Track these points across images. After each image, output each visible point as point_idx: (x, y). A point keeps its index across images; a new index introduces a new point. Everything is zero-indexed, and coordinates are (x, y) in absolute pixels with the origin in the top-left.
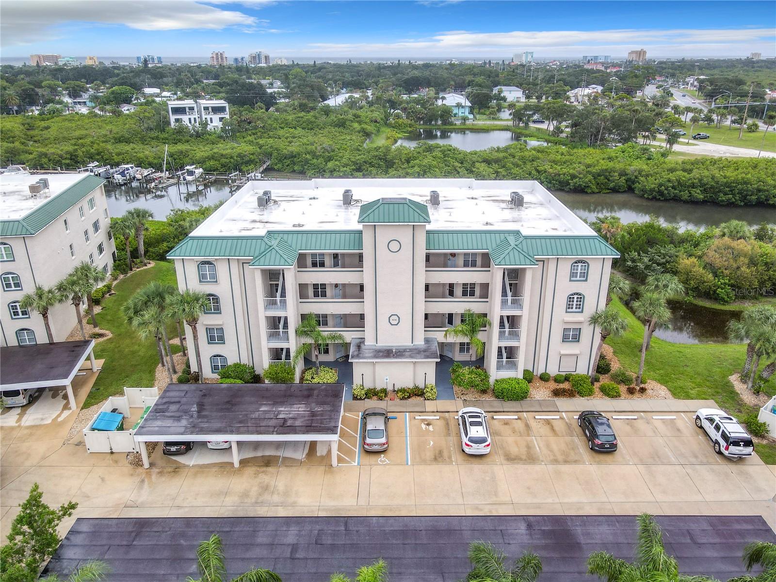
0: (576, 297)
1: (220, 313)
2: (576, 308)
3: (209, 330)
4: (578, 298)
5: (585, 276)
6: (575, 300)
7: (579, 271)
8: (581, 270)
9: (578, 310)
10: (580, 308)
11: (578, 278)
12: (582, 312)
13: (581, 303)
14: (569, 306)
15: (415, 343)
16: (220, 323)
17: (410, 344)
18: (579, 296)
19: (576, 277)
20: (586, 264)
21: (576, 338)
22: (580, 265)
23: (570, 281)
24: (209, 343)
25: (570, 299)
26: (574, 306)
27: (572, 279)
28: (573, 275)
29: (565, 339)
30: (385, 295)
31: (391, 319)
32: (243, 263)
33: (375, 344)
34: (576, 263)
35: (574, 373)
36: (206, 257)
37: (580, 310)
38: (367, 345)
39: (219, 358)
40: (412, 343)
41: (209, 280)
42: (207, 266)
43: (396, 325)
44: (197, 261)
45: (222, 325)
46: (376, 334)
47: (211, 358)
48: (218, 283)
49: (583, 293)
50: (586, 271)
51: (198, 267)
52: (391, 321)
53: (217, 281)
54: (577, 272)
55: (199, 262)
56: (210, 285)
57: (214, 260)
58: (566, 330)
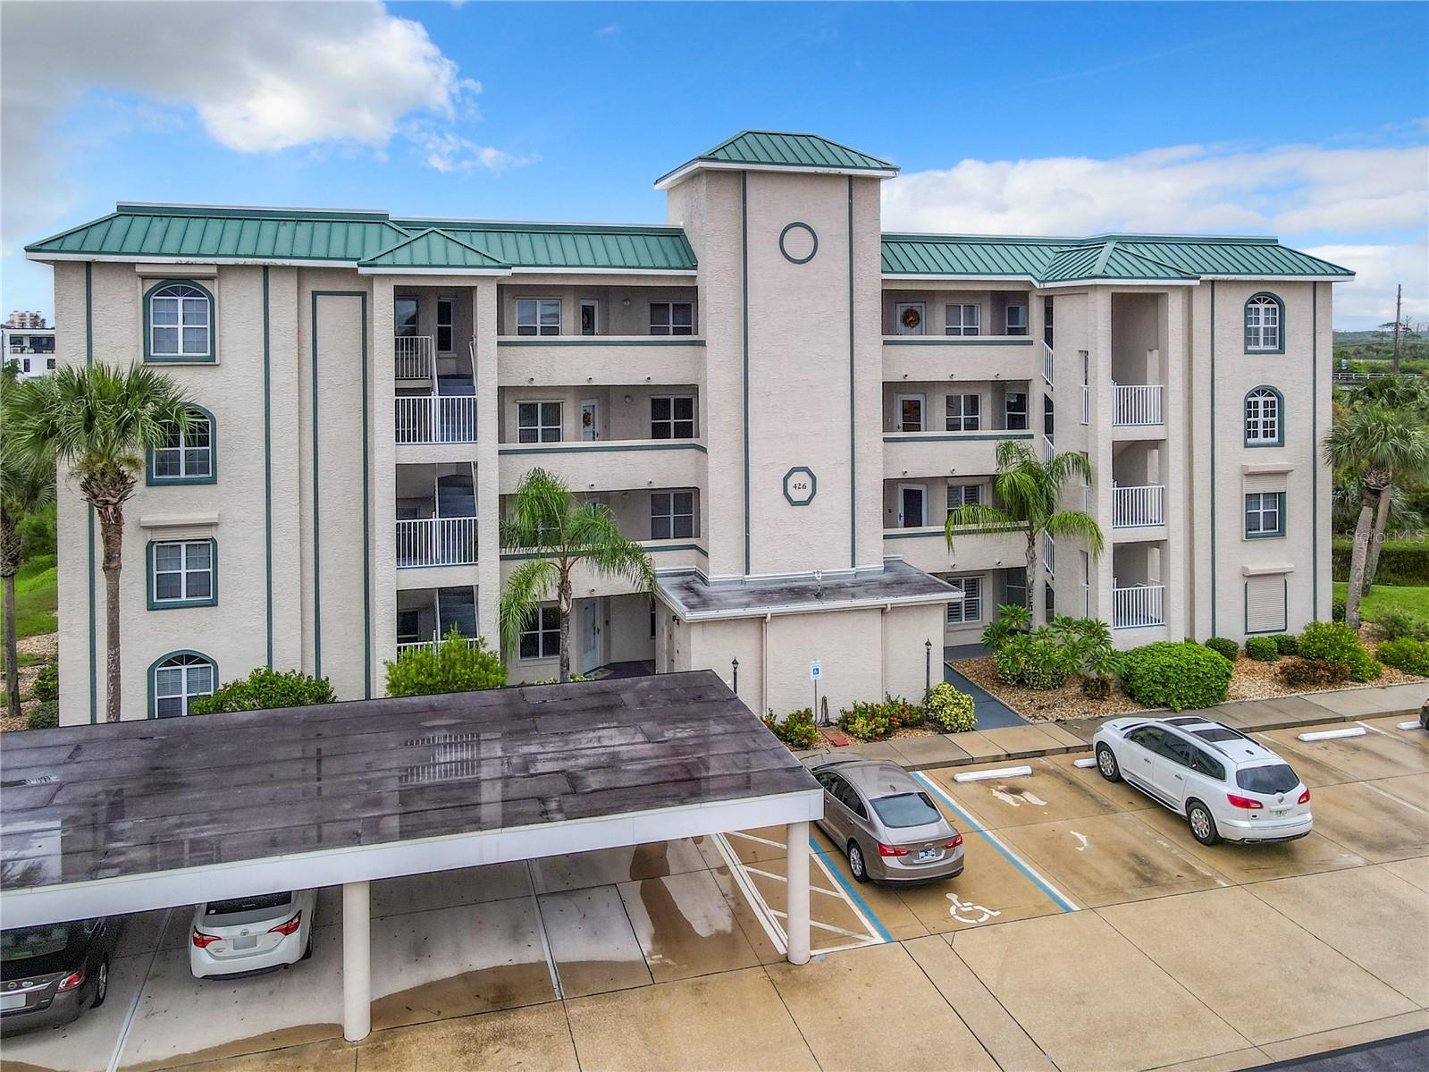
0: (1261, 399)
1: (213, 481)
2: (1265, 435)
3: (160, 549)
4: (1266, 403)
5: (1277, 341)
6: (1261, 409)
7: (1262, 325)
8: (1267, 320)
9: (1269, 440)
10: (1275, 432)
11: (1262, 347)
12: (1281, 443)
13: (1276, 419)
14: (1251, 430)
15: (860, 567)
16: (207, 516)
17: (848, 569)
18: (1269, 399)
19: (1257, 342)
20: (1276, 306)
21: (1276, 526)
22: (1262, 307)
23: (1247, 352)
24: (154, 606)
25: (1251, 411)
26: (1261, 429)
27: (1249, 348)
28: (1250, 336)
29: (1251, 529)
30: (771, 404)
31: (791, 482)
32: (315, 294)
33: (740, 575)
34: (1254, 302)
35: (1283, 633)
36: (184, 260)
37: (1275, 439)
38: (715, 584)
39: (184, 668)
40: (853, 566)
41: (181, 353)
42: (180, 299)
43: (806, 503)
44: (144, 278)
45: (214, 529)
46: (747, 538)
47: (151, 670)
48: (217, 363)
49: (1280, 389)
50: (1277, 325)
51: (146, 299)
52: (791, 491)
53: (212, 358)
54: (1258, 329)
55: (150, 285)
56: (184, 369)
57: (214, 270)
58: (1251, 498)
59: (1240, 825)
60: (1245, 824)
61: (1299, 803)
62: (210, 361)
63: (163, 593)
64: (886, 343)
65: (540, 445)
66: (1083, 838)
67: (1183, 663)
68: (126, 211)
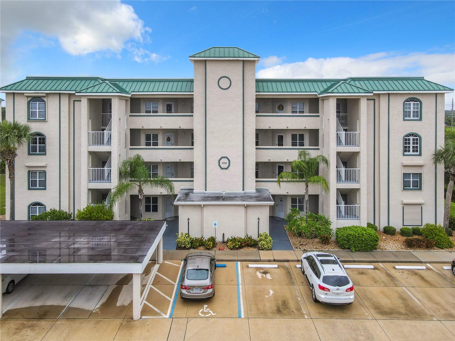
0: (411, 138)
1: (45, 154)
2: (413, 151)
3: (31, 173)
4: (414, 140)
5: (419, 116)
6: (411, 142)
7: (412, 110)
8: (414, 108)
9: (415, 153)
10: (417, 150)
11: (412, 118)
12: (420, 155)
13: (418, 145)
14: (406, 149)
15: (247, 190)
16: (43, 164)
17: (241, 191)
18: (415, 138)
19: (410, 116)
20: (418, 103)
21: (418, 186)
22: (412, 103)
23: (404, 120)
24: (29, 189)
25: (406, 141)
26: (411, 149)
27: (406, 118)
28: (406, 114)
29: (406, 186)
30: (215, 136)
31: (221, 161)
32: (74, 101)
33: (204, 191)
34: (408, 101)
35: (419, 227)
36: (36, 92)
37: (418, 153)
38: (196, 193)
39: (38, 207)
40: (243, 190)
41: (38, 118)
42: (38, 103)
43: (227, 169)
44: (28, 97)
45: (45, 168)
46: (206, 179)
47: (29, 207)
48: (46, 121)
49: (419, 133)
50: (419, 110)
51: (29, 103)
52: (221, 164)
53: (45, 120)
54: (410, 111)
55: (29, 99)
56: (38, 122)
57: (44, 95)
58: (406, 175)
59: (322, 296)
60: (323, 296)
61: (346, 291)
62: (44, 121)
63: (32, 185)
64: (257, 116)
65: (152, 147)
66: (271, 292)
67: (356, 234)
68: (28, 79)
